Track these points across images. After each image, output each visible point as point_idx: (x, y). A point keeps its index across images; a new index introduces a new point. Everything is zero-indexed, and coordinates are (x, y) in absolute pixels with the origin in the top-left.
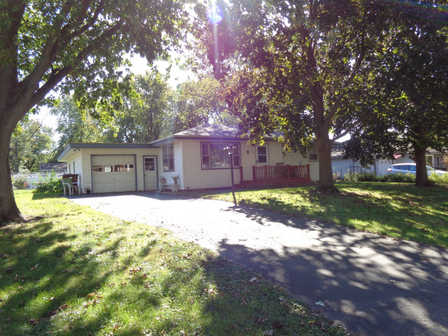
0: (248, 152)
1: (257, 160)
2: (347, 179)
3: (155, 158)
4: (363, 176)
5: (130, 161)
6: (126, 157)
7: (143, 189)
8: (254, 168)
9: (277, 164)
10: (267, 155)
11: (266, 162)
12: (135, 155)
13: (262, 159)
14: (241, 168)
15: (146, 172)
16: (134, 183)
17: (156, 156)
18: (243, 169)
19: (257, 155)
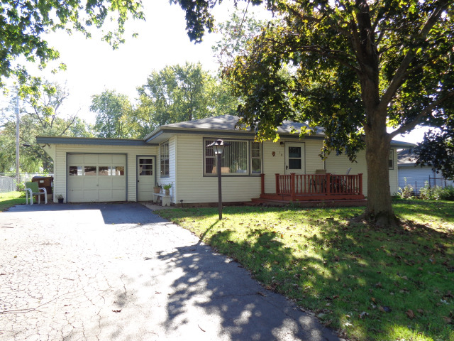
0: (274, 154)
1: (287, 164)
2: (424, 196)
3: (153, 159)
4: (447, 192)
5: (120, 161)
6: (114, 156)
7: (135, 199)
8: (277, 176)
9: (317, 171)
10: (302, 158)
11: (300, 168)
12: (126, 154)
13: (295, 164)
14: (262, 176)
15: (140, 176)
16: (124, 191)
17: (155, 156)
18: (265, 177)
19: (287, 158)
